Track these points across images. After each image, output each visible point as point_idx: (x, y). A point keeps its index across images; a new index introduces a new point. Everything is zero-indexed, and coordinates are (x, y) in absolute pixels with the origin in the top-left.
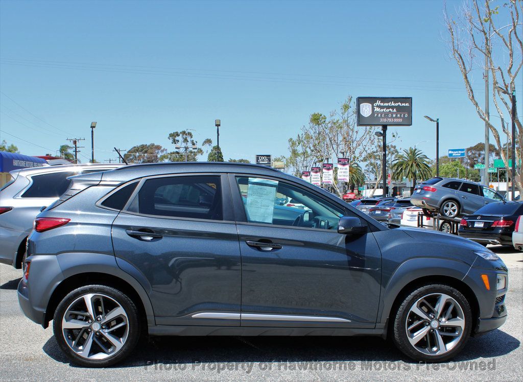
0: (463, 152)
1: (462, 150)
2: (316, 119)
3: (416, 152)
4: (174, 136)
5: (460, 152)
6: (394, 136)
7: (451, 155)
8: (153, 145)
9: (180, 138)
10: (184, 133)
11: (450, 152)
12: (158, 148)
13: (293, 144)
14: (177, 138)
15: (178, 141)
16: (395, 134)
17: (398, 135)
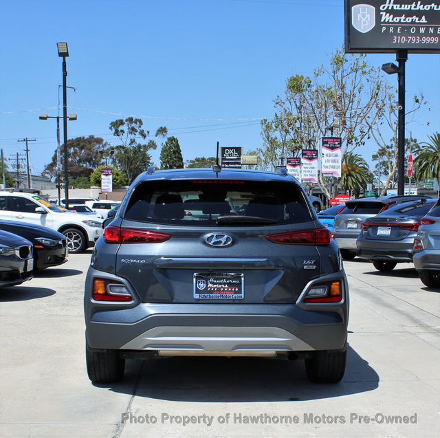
2: (296, 86)
4: (116, 125)
6: (417, 101)
8: (92, 137)
9: (124, 128)
10: (131, 120)
12: (99, 141)
13: (268, 127)
14: (121, 128)
15: (122, 131)
16: (419, 98)
17: (424, 100)
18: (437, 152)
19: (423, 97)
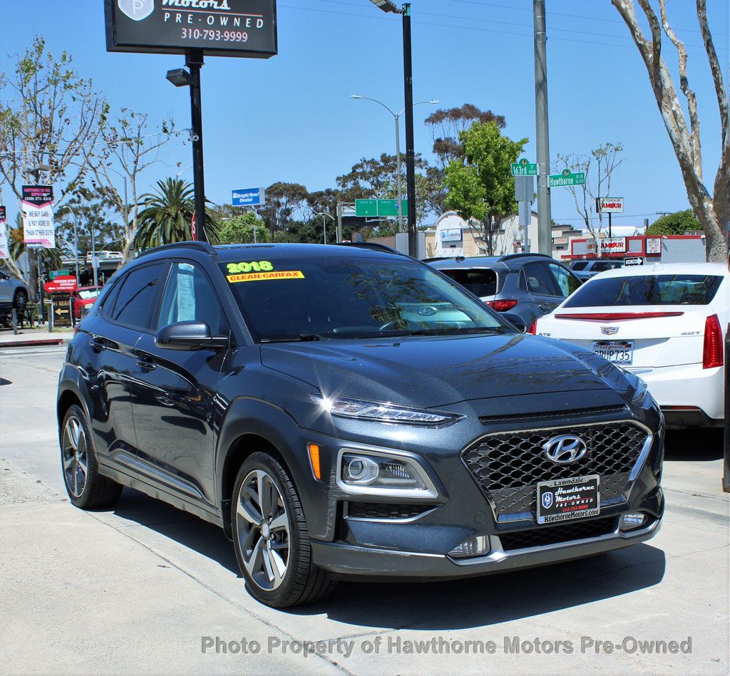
0: (256, 195)
1: (256, 191)
3: (183, 187)
5: (251, 195)
6: (165, 131)
7: (236, 201)
11: (236, 196)
16: (169, 126)
18: (167, 207)
19: (173, 125)
